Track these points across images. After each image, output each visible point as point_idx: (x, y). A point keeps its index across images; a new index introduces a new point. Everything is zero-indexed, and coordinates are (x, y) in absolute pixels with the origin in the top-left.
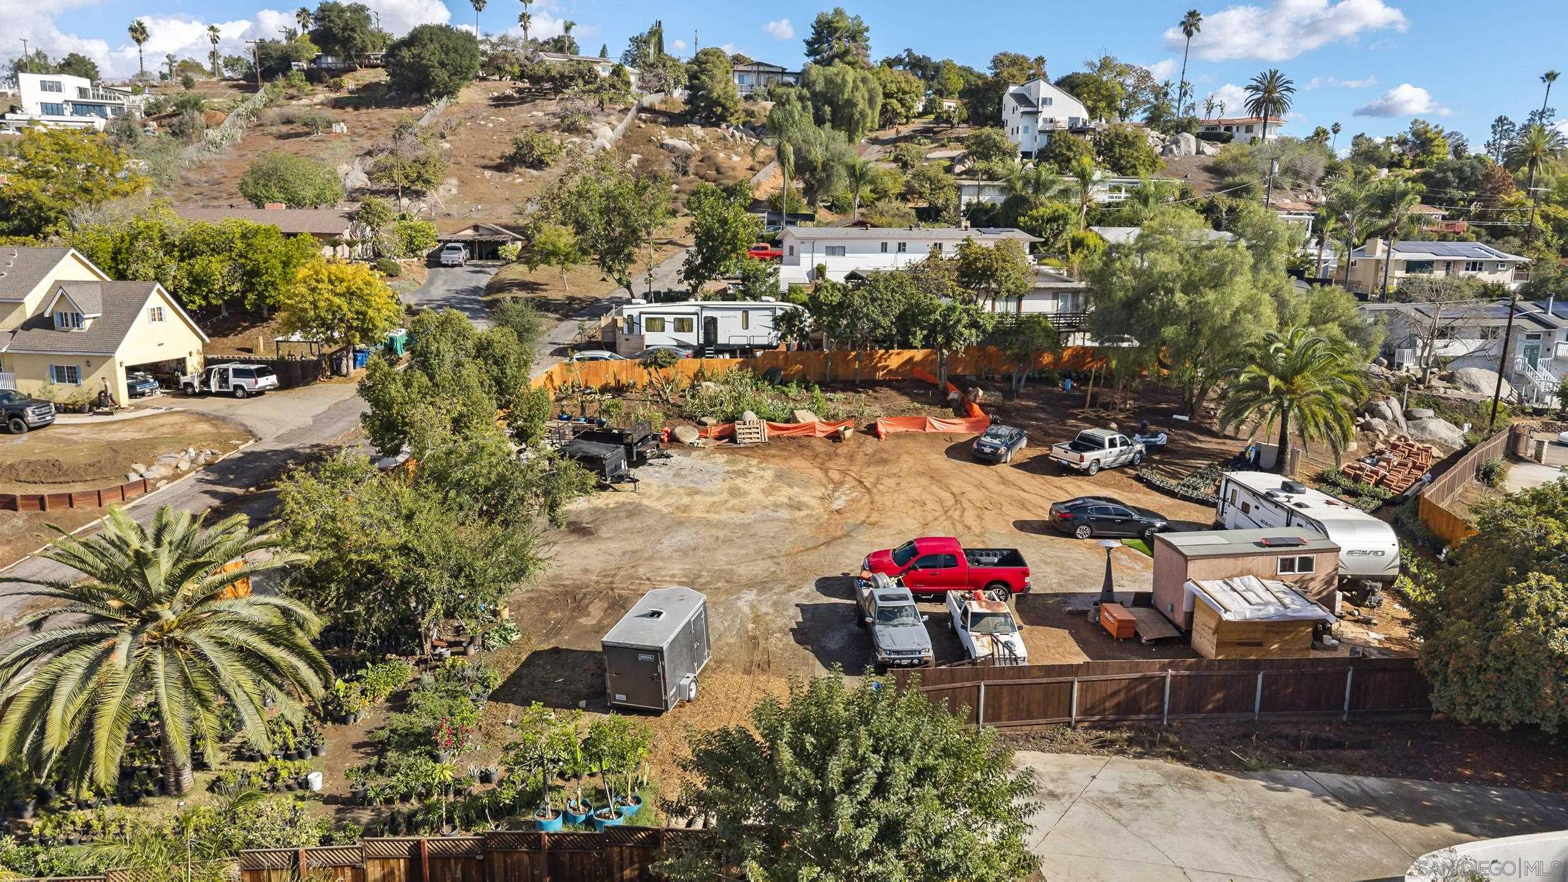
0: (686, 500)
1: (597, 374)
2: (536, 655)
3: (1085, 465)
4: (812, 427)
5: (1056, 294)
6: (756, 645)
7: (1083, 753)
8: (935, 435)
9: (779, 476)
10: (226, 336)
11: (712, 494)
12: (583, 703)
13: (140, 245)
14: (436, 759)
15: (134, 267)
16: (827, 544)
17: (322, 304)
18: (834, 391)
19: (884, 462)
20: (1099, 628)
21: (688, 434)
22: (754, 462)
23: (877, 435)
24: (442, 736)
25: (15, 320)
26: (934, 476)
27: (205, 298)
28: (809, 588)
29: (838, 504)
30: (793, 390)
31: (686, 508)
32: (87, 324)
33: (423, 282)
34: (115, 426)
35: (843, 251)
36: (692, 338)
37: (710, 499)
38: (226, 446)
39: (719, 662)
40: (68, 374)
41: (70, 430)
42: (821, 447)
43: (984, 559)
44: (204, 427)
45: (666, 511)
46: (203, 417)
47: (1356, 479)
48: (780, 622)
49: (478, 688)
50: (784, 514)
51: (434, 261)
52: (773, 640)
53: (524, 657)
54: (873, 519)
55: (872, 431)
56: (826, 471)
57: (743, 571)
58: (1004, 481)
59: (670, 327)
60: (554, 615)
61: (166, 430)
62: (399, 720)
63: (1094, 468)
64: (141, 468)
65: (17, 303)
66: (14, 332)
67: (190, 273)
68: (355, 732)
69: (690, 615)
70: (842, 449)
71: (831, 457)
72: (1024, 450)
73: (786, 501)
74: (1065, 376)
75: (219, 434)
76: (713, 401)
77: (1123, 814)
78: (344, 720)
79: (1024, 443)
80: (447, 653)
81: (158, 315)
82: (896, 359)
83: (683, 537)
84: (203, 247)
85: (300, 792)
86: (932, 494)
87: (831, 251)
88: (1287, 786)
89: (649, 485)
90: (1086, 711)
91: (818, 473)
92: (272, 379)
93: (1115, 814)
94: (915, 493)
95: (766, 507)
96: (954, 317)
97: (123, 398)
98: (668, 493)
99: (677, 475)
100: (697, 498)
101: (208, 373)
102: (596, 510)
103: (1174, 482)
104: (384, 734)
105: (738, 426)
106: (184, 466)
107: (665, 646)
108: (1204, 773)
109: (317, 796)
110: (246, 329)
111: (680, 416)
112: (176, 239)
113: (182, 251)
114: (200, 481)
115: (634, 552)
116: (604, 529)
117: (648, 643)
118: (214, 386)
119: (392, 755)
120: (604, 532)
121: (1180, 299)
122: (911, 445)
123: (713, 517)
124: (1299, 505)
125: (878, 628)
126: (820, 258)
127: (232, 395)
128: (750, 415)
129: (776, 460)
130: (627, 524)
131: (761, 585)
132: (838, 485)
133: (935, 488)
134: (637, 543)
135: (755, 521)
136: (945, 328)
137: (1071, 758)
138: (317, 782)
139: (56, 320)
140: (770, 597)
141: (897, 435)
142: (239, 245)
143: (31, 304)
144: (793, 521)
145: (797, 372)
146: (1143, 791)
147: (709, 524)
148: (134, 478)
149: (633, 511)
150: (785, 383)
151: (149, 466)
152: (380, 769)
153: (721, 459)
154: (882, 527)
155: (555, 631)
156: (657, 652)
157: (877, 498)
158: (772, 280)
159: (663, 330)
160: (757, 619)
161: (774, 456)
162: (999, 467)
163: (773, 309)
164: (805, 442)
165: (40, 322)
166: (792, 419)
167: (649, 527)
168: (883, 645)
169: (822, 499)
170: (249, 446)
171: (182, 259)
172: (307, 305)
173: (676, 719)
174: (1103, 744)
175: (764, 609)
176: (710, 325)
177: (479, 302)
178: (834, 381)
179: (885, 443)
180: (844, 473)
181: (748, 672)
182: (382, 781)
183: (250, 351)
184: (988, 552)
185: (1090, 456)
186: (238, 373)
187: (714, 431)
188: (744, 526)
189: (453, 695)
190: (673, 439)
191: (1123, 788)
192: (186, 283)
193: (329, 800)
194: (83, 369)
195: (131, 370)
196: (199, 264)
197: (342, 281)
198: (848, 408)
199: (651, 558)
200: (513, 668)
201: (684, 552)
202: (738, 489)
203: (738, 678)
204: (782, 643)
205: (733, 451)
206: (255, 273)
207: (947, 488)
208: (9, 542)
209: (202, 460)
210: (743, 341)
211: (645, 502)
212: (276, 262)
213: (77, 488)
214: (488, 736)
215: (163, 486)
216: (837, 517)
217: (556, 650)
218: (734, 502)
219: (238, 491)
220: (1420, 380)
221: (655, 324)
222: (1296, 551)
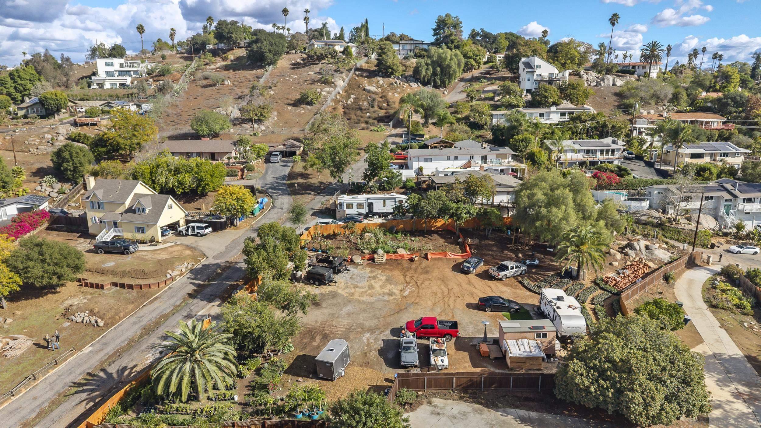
0: (353, 291)
1: (326, 229)
2: (298, 357)
3: (500, 277)
4: (403, 256)
5: (508, 193)
6: (366, 355)
7: (453, 400)
8: (450, 259)
9: (387, 280)
10: (190, 203)
11: (362, 288)
12: (311, 376)
13: (160, 170)
14: (268, 393)
15: (158, 178)
16: (398, 312)
17: (228, 203)
18: (415, 237)
19: (427, 272)
20: (479, 351)
21: (358, 259)
22: (380, 272)
23: (427, 259)
24: (270, 387)
25: (122, 209)
26: (444, 280)
27: (183, 189)
28: (388, 332)
29: (406, 293)
30: (400, 236)
31: (352, 294)
32: (147, 211)
33: (263, 172)
34: (159, 252)
35: (431, 160)
36: (364, 211)
37: (362, 290)
38: (197, 261)
39: (353, 362)
40: (141, 230)
41: (144, 253)
42: (405, 264)
43: (446, 324)
44: (188, 252)
45: (345, 295)
46: (188, 247)
47: (607, 283)
48: (375, 346)
49: (281, 369)
50: (386, 298)
51: (267, 161)
52: (371, 354)
53: (295, 357)
54: (417, 301)
55: (426, 257)
56: (405, 276)
57: (367, 324)
58: (470, 283)
59: (355, 207)
60: (305, 340)
61: (176, 253)
62: (258, 379)
63: (504, 277)
64: (170, 272)
65: (123, 204)
66: (122, 214)
67: (178, 180)
68: (246, 382)
69: (343, 350)
70: (413, 266)
71: (409, 269)
72: (482, 267)
73: (388, 291)
74: (508, 229)
75: (193, 256)
76: (368, 243)
77: (455, 421)
78: (242, 378)
79: (482, 263)
80: (272, 355)
81: (170, 207)
82: (440, 223)
83: (349, 308)
84: (182, 170)
85: (232, 401)
86: (441, 289)
87: (426, 160)
88: (508, 414)
89: (341, 283)
90: (457, 386)
91: (402, 278)
92: (210, 229)
93: (453, 421)
94: (435, 288)
95: (380, 295)
96: (460, 211)
97: (160, 239)
98: (347, 287)
99: (351, 278)
100: (357, 289)
101: (188, 227)
102: (322, 294)
103: (533, 284)
104: (254, 384)
105: (375, 256)
106: (184, 270)
107: (333, 362)
108: (485, 409)
109: (236, 403)
110: (197, 200)
111: (356, 249)
112: (172, 167)
113: (175, 171)
114: (188, 278)
115: (333, 314)
116: (324, 303)
117: (328, 361)
118: (190, 232)
119: (256, 391)
120: (324, 305)
121: (543, 210)
122: (439, 264)
123: (361, 298)
124: (558, 308)
125: (402, 353)
126: (422, 164)
127: (196, 235)
128: (380, 251)
129: (388, 271)
130: (331, 301)
131: (372, 330)
132: (408, 283)
133: (442, 287)
134: (334, 310)
135: (376, 301)
136: (457, 214)
137: (449, 401)
138: (236, 398)
139: (137, 210)
140: (374, 336)
141: (435, 259)
142: (195, 169)
143: (127, 204)
144: (388, 301)
145: (401, 228)
146: (465, 414)
147: (360, 302)
148: (169, 276)
149: (334, 295)
150: (397, 233)
151: (173, 271)
152: (253, 395)
153: (368, 270)
154: (418, 305)
155: (304, 348)
156: (331, 364)
157: (421, 291)
158: (399, 178)
159: (352, 208)
160: (368, 345)
161: (387, 269)
162: (469, 276)
163: (395, 199)
164: (400, 262)
165: (130, 210)
166: (395, 252)
167: (339, 303)
168: (403, 360)
169: (401, 291)
170: (204, 261)
171: (175, 175)
172: (222, 204)
173: (337, 382)
174: (461, 398)
175: (372, 341)
176: (371, 205)
177: (284, 184)
178: (416, 231)
179: (430, 263)
180: (411, 278)
181: (361, 366)
182: (254, 399)
183: (199, 209)
184: (447, 322)
185: (502, 274)
186: (199, 228)
187: (367, 257)
188: (372, 303)
189: (273, 371)
190: (352, 261)
191: (459, 413)
192: (176, 184)
193: (240, 404)
194: (146, 229)
195: (162, 228)
196: (181, 177)
197: (234, 194)
198: (419, 245)
199: (338, 317)
200: (291, 361)
201: (349, 314)
202: (372, 285)
203: (358, 369)
204: (374, 355)
205: (373, 267)
206: (200, 180)
207: (447, 286)
208: (133, 302)
209: (189, 267)
210: (384, 211)
211: (339, 291)
212: (208, 176)
213: (151, 281)
214: (283, 385)
215: (178, 279)
216: (404, 300)
217: (304, 355)
218: (369, 292)
219: (201, 283)
220: (674, 220)
221: (350, 206)
222: (541, 331)
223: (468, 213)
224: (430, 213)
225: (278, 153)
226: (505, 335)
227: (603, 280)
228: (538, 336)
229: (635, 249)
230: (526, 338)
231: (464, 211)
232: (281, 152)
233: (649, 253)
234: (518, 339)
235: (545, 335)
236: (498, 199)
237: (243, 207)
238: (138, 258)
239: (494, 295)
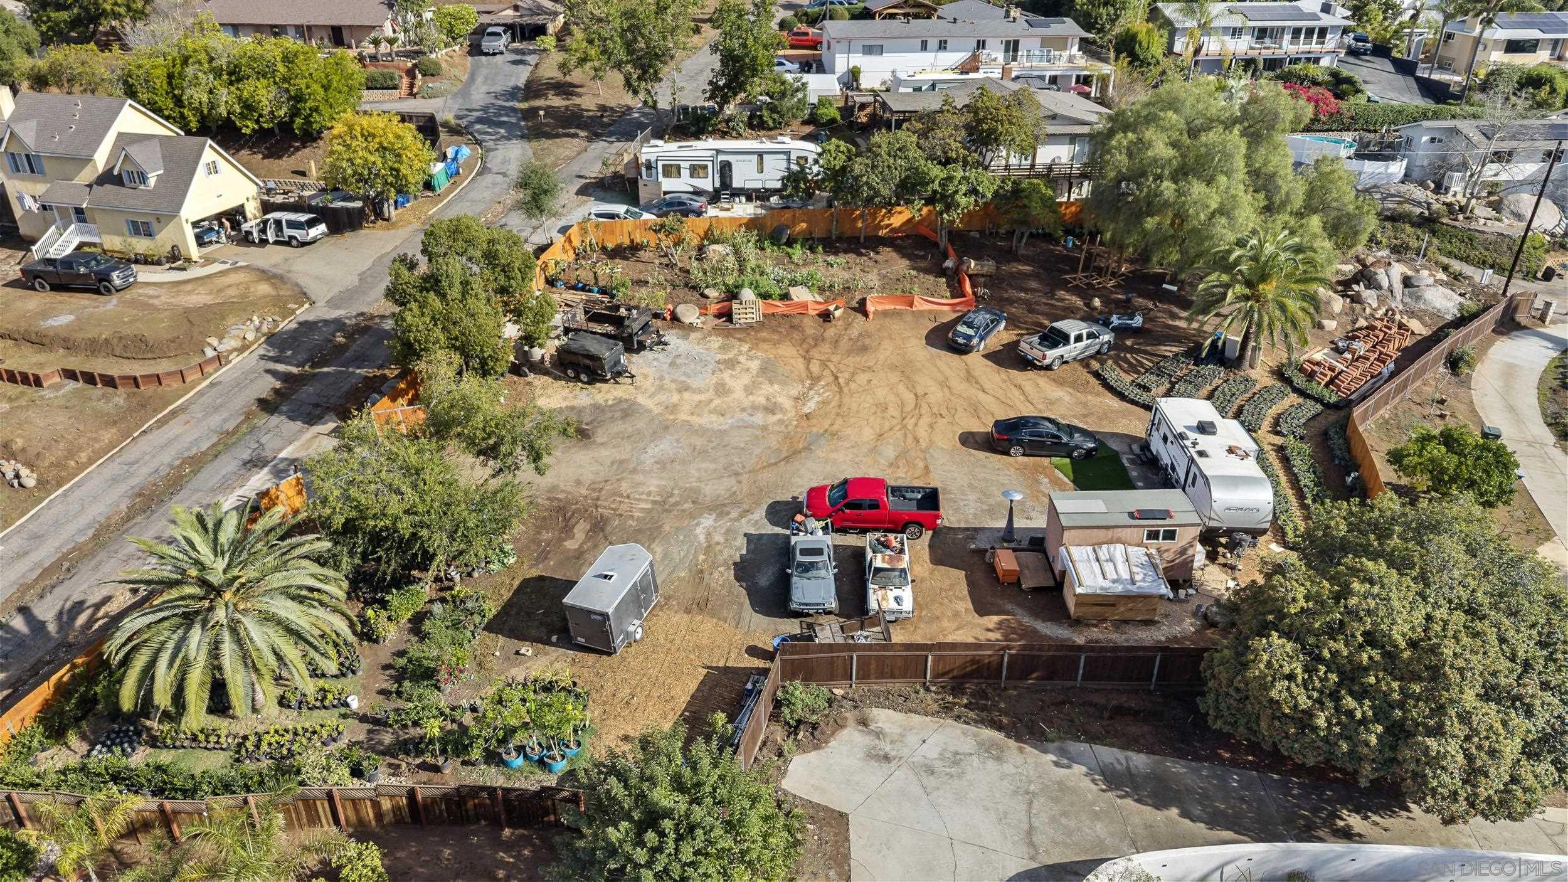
0: (675, 398)
1: (612, 232)
2: (526, 582)
3: (1047, 362)
4: (804, 306)
5: (1073, 138)
6: (702, 579)
7: (926, 714)
8: (921, 313)
9: (763, 370)
10: (280, 157)
11: (699, 391)
12: (554, 638)
13: (190, 71)
14: (439, 689)
15: (188, 92)
16: (787, 459)
18: (836, 253)
19: (864, 349)
20: (992, 568)
21: (689, 314)
22: (745, 348)
23: (866, 314)
24: (443, 675)
25: (87, 175)
26: (905, 370)
27: (257, 122)
28: (760, 513)
29: (810, 407)
30: (797, 252)
31: (673, 408)
32: (152, 181)
33: (465, 78)
34: (189, 287)
35: (880, 50)
36: (707, 184)
37: (698, 397)
38: (286, 313)
39: (668, 598)
40: (142, 229)
41: (150, 291)
42: (810, 326)
43: (909, 495)
44: (264, 288)
45: (657, 410)
46: (265, 275)
47: (1311, 376)
48: (727, 553)
49: (477, 619)
50: (759, 418)
51: (475, 50)
52: (716, 575)
53: (516, 583)
54: (835, 427)
55: (861, 308)
56: (808, 360)
57: (712, 490)
58: (970, 377)
59: (685, 173)
60: (546, 535)
61: (232, 292)
62: (415, 650)
63: (1058, 362)
64: (214, 341)
65: (88, 160)
66: (90, 186)
67: (240, 98)
68: (384, 653)
69: (636, 577)
70: (831, 332)
71: (818, 340)
72: (1002, 335)
73: (763, 401)
74: (1068, 232)
75: (278, 298)
76: (717, 270)
77: (931, 781)
78: (376, 641)
79: (1003, 325)
81: (213, 169)
82: (899, 218)
83: (665, 447)
84: (249, 71)
85: (343, 710)
86: (897, 395)
87: (868, 50)
88: (1073, 760)
89: (646, 377)
90: (936, 675)
91: (800, 364)
92: (322, 228)
93: (925, 781)
94: (881, 393)
95: (743, 410)
97: (194, 251)
98: (661, 388)
99: (672, 364)
100: (686, 395)
101: (265, 222)
102: (596, 407)
103: (1128, 379)
104: (402, 662)
105: (735, 306)
106: (250, 336)
107: (610, 611)
108: (1011, 743)
109: (355, 715)
110: (297, 149)
111: (686, 285)
112: (222, 62)
113: (230, 74)
114: (262, 357)
115: (622, 462)
116: (600, 431)
117: (597, 608)
118: (271, 236)
119: (407, 684)
120: (600, 437)
122: (895, 326)
123: (695, 420)
124: (1201, 454)
125: (794, 579)
126: (857, 59)
127: (288, 244)
128: (748, 294)
129: (765, 346)
130: (619, 427)
131: (719, 508)
132: (815, 380)
133: (901, 388)
134: (625, 451)
135: (732, 427)
137: (916, 718)
138: (354, 703)
139: (125, 177)
140: (724, 523)
141: (885, 314)
142: (281, 68)
143: (101, 158)
144: (764, 428)
145: (802, 231)
146: (956, 759)
147: (692, 429)
148: (210, 353)
149: (627, 410)
150: (790, 243)
151: (221, 338)
152: (399, 694)
153: (716, 342)
154: (840, 439)
155: (543, 557)
156: (605, 616)
157: (846, 400)
158: (800, 95)
159: (679, 175)
160: (709, 548)
161: (765, 340)
162: (969, 358)
163: (788, 153)
164: (796, 321)
165: (108, 178)
166: (785, 297)
167: (639, 432)
168: (794, 598)
169: (797, 399)
170: (304, 313)
171: (231, 83)
173: (623, 658)
174: (947, 708)
175: (718, 537)
176: (726, 169)
177: (513, 110)
178: (840, 239)
179: (871, 324)
180: (824, 364)
181: (688, 611)
182: (401, 704)
183: (303, 174)
184: (913, 489)
185: (1052, 354)
186: (292, 225)
187: (714, 308)
188: (723, 433)
189: (456, 625)
190: (675, 318)
191: (942, 757)
192: (237, 109)
193: (364, 719)
194: (155, 226)
195: (195, 224)
196: (248, 88)
198: (846, 275)
199: (634, 471)
200: (507, 595)
201: (663, 464)
202: (723, 385)
203: (680, 619)
204: (723, 577)
205: (728, 334)
206: (298, 98)
207: (911, 386)
208: (115, 423)
209: (265, 329)
210: (758, 185)
211: (641, 399)
212: (316, 87)
213: (162, 367)
214: (480, 665)
215: (235, 359)
216: (804, 424)
217: (541, 578)
218: (717, 401)
219: (295, 370)
220: (1462, 209)
221: (672, 170)
222: (1161, 525)
223: (974, 191)
224: (877, 193)
225: (500, 30)
226: (1066, 534)
227: (1302, 370)
228: (1153, 535)
229: (1379, 287)
230: (1119, 541)
231: (964, 188)
232: (510, 27)
233: (1411, 295)
234: (1100, 544)
235: (1170, 535)
236: (1046, 154)
237: (398, 170)
238: (133, 303)
239: (1032, 413)
